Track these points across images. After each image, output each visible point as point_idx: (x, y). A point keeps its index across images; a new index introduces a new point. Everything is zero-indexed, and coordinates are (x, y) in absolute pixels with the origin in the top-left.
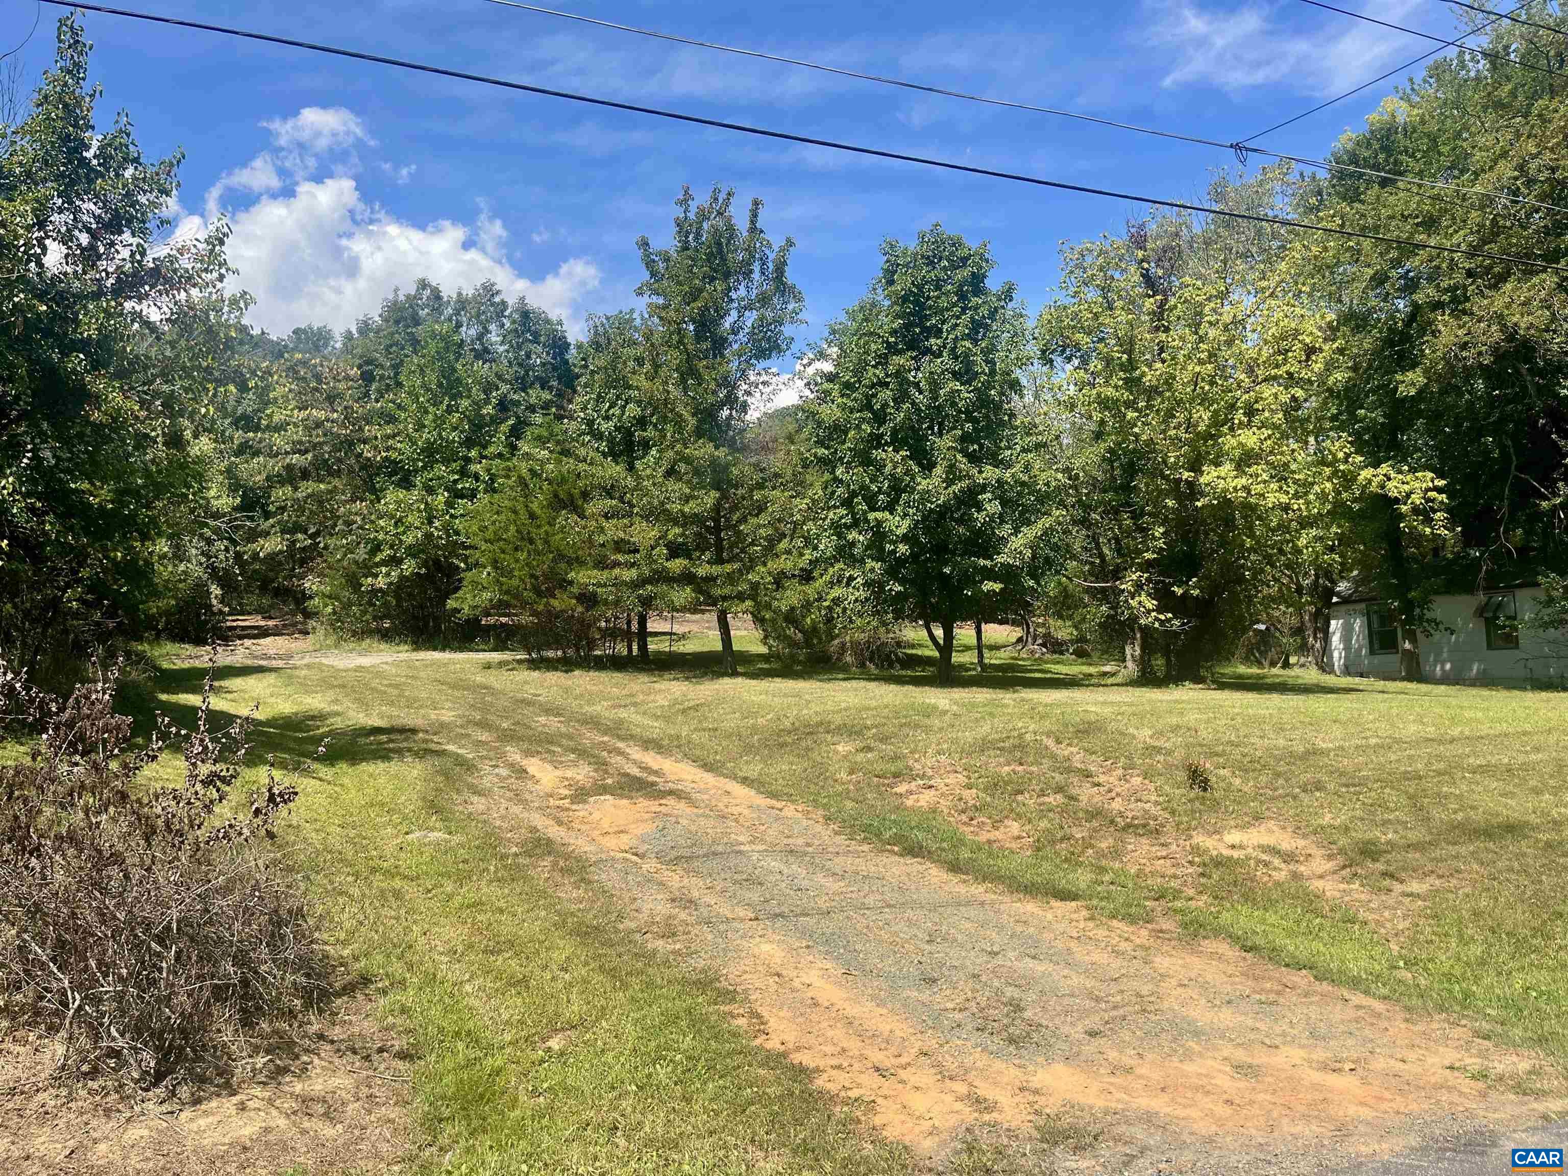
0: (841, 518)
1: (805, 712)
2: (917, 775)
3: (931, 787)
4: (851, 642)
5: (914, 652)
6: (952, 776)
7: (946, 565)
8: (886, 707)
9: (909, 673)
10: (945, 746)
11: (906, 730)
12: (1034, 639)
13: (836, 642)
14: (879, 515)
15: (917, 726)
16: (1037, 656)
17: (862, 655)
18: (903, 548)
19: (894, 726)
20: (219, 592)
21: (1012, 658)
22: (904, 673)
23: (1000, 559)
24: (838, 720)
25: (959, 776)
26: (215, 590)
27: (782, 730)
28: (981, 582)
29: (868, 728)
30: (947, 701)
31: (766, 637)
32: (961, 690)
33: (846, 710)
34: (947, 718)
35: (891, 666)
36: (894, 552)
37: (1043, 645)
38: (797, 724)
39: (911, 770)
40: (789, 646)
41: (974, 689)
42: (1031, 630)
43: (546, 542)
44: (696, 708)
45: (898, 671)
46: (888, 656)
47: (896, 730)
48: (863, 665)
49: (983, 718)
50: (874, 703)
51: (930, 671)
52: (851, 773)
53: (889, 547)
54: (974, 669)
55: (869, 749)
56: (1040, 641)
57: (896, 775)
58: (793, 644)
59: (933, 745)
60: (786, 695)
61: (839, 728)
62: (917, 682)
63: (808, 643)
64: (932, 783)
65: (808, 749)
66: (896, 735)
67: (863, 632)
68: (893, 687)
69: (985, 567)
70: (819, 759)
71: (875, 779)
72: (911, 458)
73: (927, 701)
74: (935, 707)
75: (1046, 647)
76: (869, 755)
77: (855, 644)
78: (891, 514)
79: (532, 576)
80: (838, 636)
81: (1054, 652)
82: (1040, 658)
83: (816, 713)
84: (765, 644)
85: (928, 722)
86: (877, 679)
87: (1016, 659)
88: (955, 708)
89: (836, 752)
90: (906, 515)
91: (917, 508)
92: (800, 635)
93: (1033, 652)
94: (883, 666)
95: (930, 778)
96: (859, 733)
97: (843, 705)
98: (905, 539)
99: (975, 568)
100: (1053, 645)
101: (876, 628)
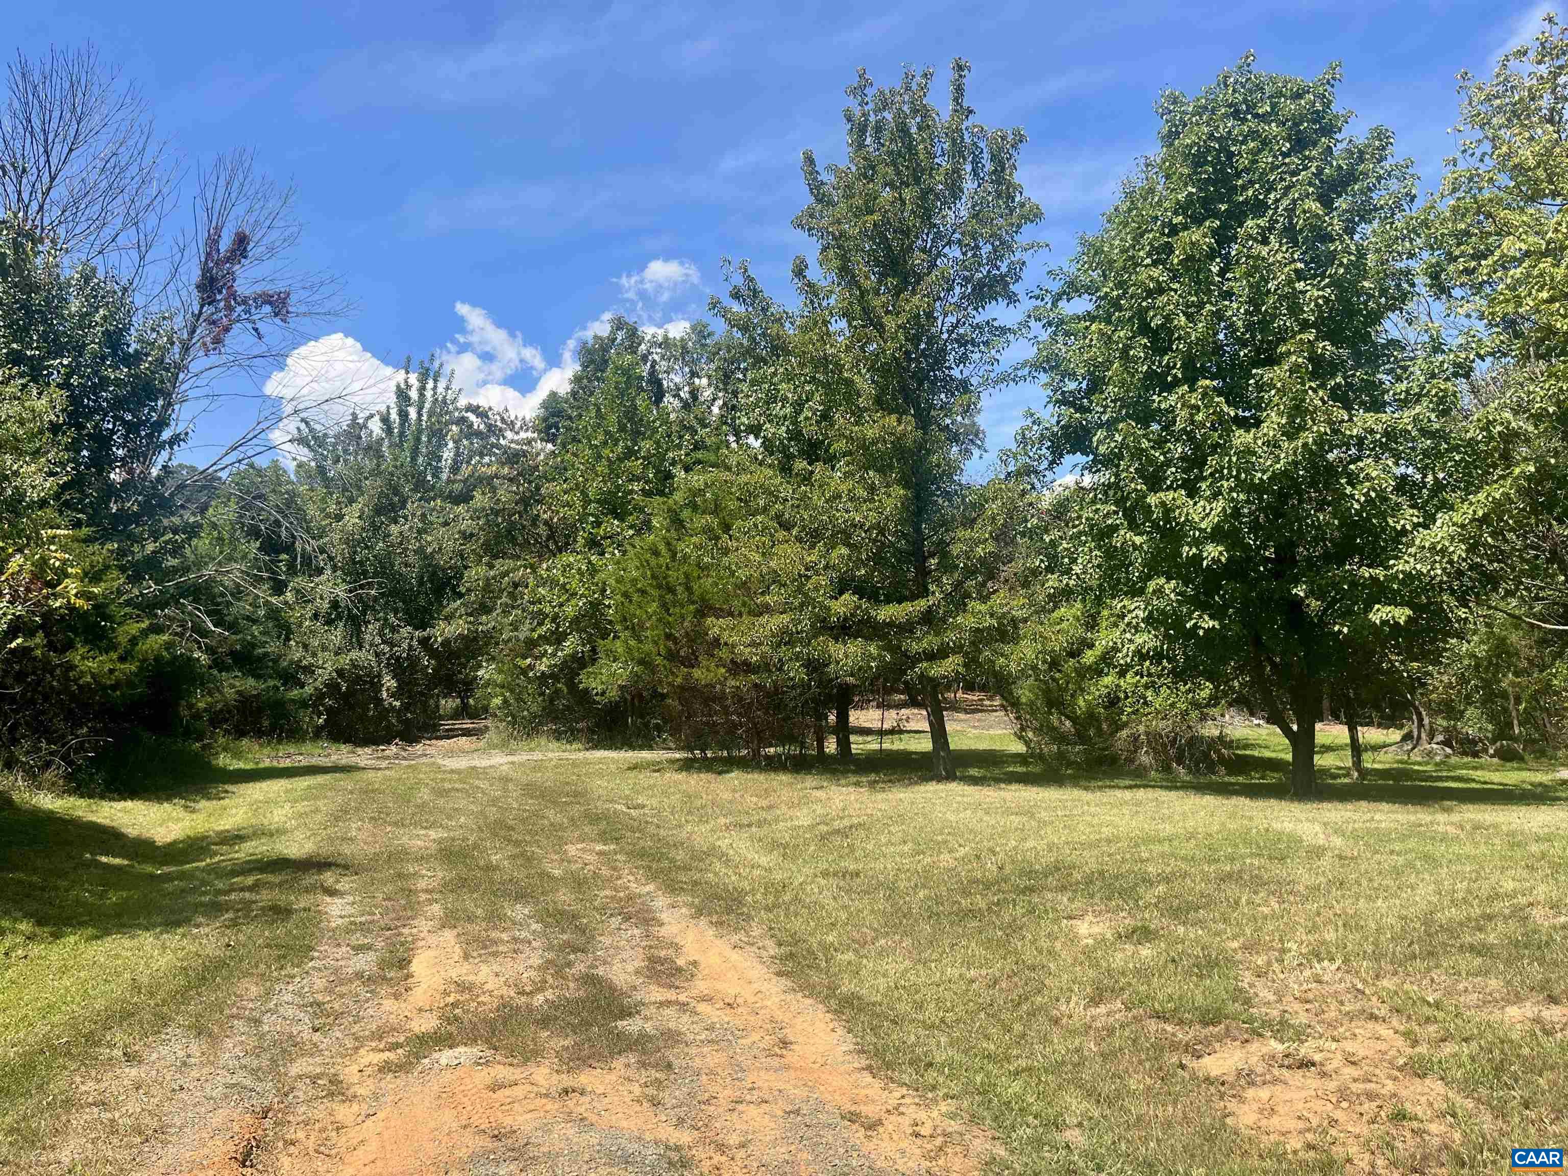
0: (1107, 515)
1: (1030, 844)
2: (1267, 1023)
3: (1306, 1064)
4: (1147, 734)
5: (1248, 752)
6: (1365, 1029)
7: (1297, 582)
8: (1191, 836)
9: (1241, 779)
10: (1330, 936)
11: (1231, 890)
12: (1431, 736)
13: (1124, 733)
14: (1168, 496)
15: (1257, 882)
16: (1438, 759)
17: (1166, 752)
18: (1213, 551)
19: (1206, 879)
20: (394, 683)
21: (1401, 762)
22: (1232, 779)
23: (1399, 567)
24: (1090, 862)
25: (1384, 1031)
26: (389, 682)
27: (977, 881)
28: (1368, 608)
29: (1149, 882)
30: (1318, 828)
31: (1022, 729)
32: (1340, 806)
33: (1109, 841)
34: (1325, 862)
35: (1211, 768)
36: (1198, 558)
37: (1447, 743)
38: (1008, 869)
39: (1247, 1002)
40: (1054, 740)
41: (1364, 804)
42: (1426, 721)
43: (688, 589)
44: (843, 833)
45: (1222, 776)
46: (1206, 755)
47: (1210, 889)
48: (1167, 769)
49: (1410, 865)
50: (1167, 829)
51: (1272, 778)
52: (1095, 1000)
53: (1187, 551)
54: (1348, 775)
55: (1143, 934)
56: (1440, 738)
57: (1210, 1017)
58: (1060, 738)
59: (1301, 934)
60: (1008, 812)
61: (1089, 881)
62: (1253, 792)
63: (1081, 737)
64: (1306, 1050)
65: (1013, 928)
66: (1209, 902)
67: (1165, 718)
68: (1210, 800)
69: (1374, 579)
70: (1030, 956)
71: (1152, 1025)
72: (1219, 392)
73: (1277, 826)
74: (1295, 841)
75: (1451, 747)
76: (1146, 952)
77: (1154, 738)
78: (1190, 495)
79: (669, 637)
80: (1125, 725)
81: (1465, 753)
82: (1443, 762)
83: (1050, 847)
84: (1020, 738)
85: (1277, 870)
86: (1186, 787)
87: (1406, 763)
88: (1338, 841)
89: (1072, 939)
90: (1215, 495)
91: (1237, 477)
92: (1068, 723)
93: (1430, 754)
94: (1198, 771)
95: (1300, 1035)
96: (1129, 893)
97: (1106, 831)
98: (1217, 534)
99: (1354, 584)
100: (1461, 743)
101: (1185, 714)
